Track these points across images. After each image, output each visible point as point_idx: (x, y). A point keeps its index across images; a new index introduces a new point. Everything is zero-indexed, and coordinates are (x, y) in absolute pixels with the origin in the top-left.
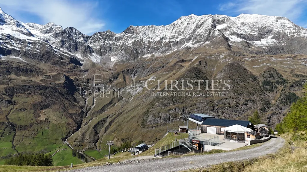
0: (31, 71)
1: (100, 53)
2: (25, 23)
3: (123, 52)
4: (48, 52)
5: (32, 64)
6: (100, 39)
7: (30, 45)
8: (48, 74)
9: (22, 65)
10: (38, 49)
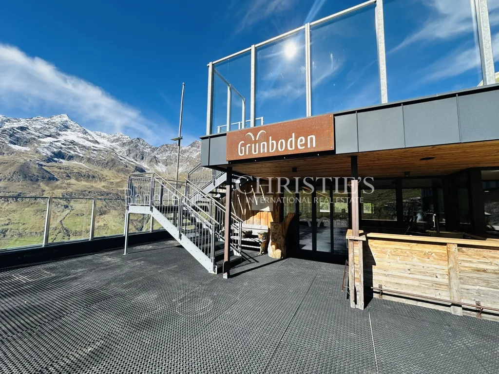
0: (94, 177)
1: (166, 163)
2: (92, 131)
3: (188, 163)
4: (112, 160)
5: (95, 170)
6: (167, 151)
7: (95, 152)
8: (112, 181)
9: (84, 171)
10: (103, 156)
